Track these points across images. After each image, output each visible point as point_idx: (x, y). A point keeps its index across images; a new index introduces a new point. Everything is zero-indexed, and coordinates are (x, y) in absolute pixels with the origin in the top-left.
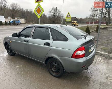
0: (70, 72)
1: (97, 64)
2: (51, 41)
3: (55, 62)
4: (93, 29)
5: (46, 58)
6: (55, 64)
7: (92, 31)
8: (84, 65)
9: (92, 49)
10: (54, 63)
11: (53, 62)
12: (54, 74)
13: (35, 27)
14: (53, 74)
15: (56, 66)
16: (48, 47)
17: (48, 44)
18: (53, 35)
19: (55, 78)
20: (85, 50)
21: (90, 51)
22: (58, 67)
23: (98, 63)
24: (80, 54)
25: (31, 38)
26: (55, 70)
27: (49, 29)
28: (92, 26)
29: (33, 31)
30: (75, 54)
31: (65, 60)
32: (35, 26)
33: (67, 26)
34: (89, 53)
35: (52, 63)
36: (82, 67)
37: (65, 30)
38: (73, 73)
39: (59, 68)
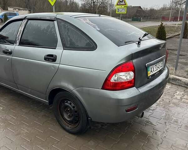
0: (108, 123)
1: (171, 105)
2: (58, 51)
3: (69, 101)
4: (176, 31)
5: (49, 91)
6: (70, 104)
7: (173, 35)
8: (132, 106)
9: (155, 69)
10: (67, 102)
11: (66, 99)
12: (69, 127)
13: (26, 20)
14: (67, 127)
15: (72, 109)
16: (53, 66)
17: (51, 58)
18: (64, 37)
19: (71, 135)
20: (134, 71)
21: (150, 74)
22: (76, 112)
23: (174, 103)
24: (123, 81)
25: (18, 44)
26: (69, 117)
27: (56, 22)
28: (176, 24)
29: (21, 29)
30: (109, 81)
31: (89, 94)
32: (26, 17)
33: (101, 15)
34: (147, 80)
35: (63, 101)
36: (127, 111)
37: (91, 25)
38: (113, 125)
39: (78, 114)
